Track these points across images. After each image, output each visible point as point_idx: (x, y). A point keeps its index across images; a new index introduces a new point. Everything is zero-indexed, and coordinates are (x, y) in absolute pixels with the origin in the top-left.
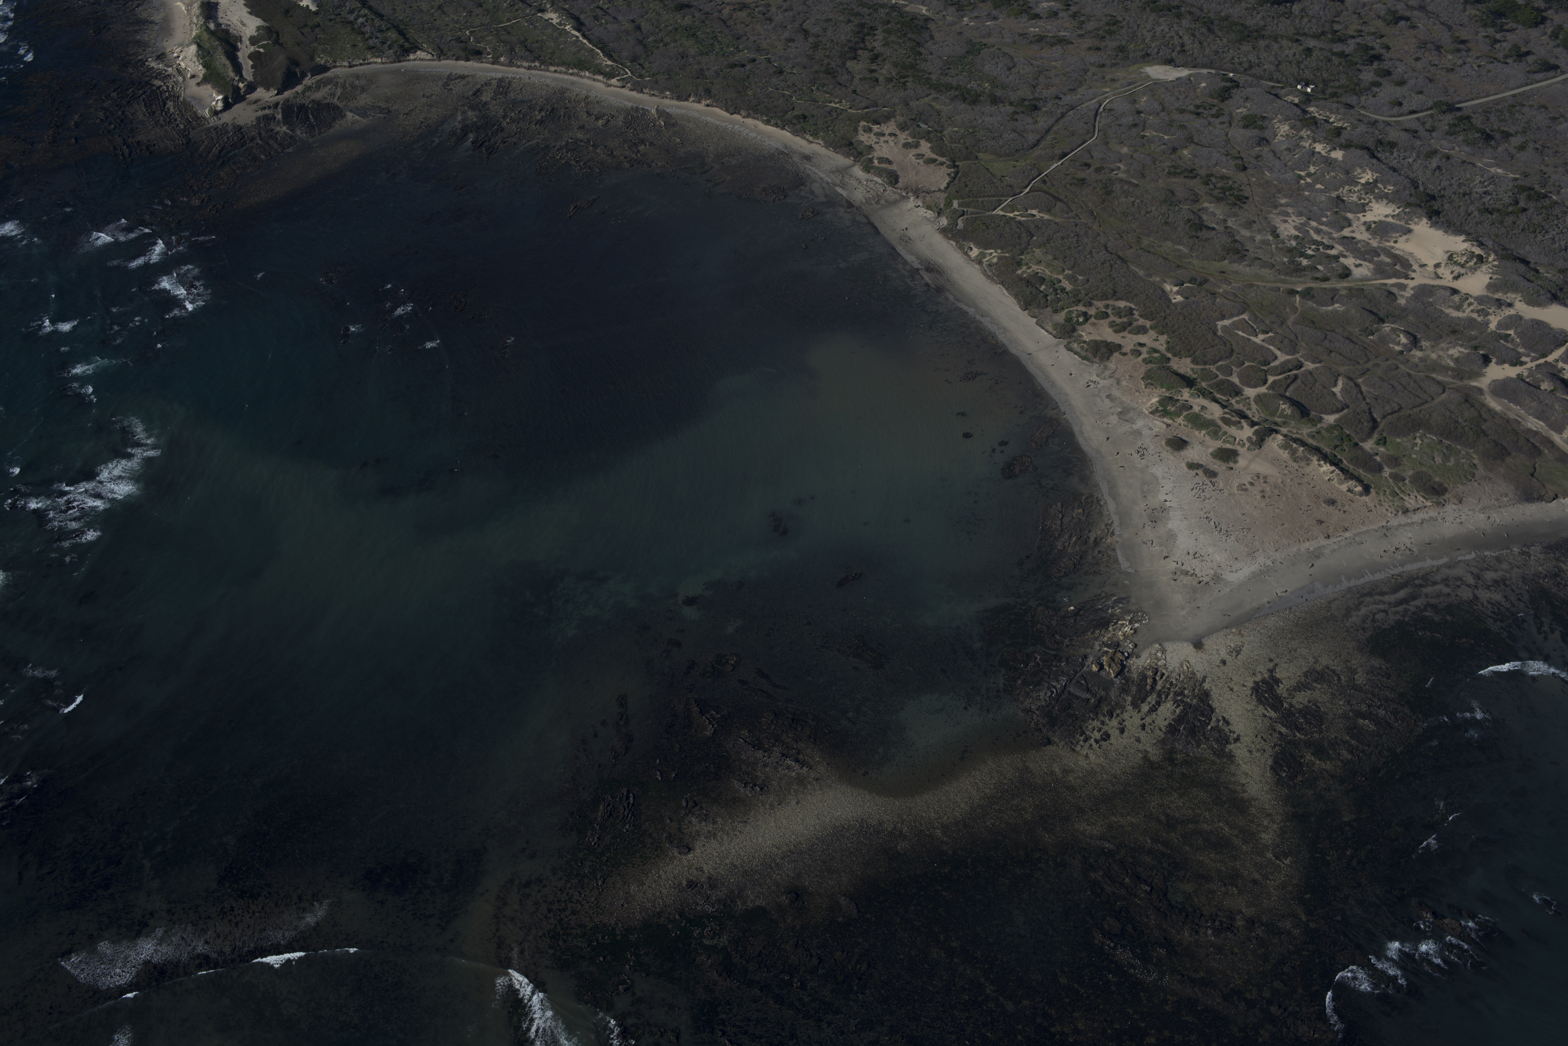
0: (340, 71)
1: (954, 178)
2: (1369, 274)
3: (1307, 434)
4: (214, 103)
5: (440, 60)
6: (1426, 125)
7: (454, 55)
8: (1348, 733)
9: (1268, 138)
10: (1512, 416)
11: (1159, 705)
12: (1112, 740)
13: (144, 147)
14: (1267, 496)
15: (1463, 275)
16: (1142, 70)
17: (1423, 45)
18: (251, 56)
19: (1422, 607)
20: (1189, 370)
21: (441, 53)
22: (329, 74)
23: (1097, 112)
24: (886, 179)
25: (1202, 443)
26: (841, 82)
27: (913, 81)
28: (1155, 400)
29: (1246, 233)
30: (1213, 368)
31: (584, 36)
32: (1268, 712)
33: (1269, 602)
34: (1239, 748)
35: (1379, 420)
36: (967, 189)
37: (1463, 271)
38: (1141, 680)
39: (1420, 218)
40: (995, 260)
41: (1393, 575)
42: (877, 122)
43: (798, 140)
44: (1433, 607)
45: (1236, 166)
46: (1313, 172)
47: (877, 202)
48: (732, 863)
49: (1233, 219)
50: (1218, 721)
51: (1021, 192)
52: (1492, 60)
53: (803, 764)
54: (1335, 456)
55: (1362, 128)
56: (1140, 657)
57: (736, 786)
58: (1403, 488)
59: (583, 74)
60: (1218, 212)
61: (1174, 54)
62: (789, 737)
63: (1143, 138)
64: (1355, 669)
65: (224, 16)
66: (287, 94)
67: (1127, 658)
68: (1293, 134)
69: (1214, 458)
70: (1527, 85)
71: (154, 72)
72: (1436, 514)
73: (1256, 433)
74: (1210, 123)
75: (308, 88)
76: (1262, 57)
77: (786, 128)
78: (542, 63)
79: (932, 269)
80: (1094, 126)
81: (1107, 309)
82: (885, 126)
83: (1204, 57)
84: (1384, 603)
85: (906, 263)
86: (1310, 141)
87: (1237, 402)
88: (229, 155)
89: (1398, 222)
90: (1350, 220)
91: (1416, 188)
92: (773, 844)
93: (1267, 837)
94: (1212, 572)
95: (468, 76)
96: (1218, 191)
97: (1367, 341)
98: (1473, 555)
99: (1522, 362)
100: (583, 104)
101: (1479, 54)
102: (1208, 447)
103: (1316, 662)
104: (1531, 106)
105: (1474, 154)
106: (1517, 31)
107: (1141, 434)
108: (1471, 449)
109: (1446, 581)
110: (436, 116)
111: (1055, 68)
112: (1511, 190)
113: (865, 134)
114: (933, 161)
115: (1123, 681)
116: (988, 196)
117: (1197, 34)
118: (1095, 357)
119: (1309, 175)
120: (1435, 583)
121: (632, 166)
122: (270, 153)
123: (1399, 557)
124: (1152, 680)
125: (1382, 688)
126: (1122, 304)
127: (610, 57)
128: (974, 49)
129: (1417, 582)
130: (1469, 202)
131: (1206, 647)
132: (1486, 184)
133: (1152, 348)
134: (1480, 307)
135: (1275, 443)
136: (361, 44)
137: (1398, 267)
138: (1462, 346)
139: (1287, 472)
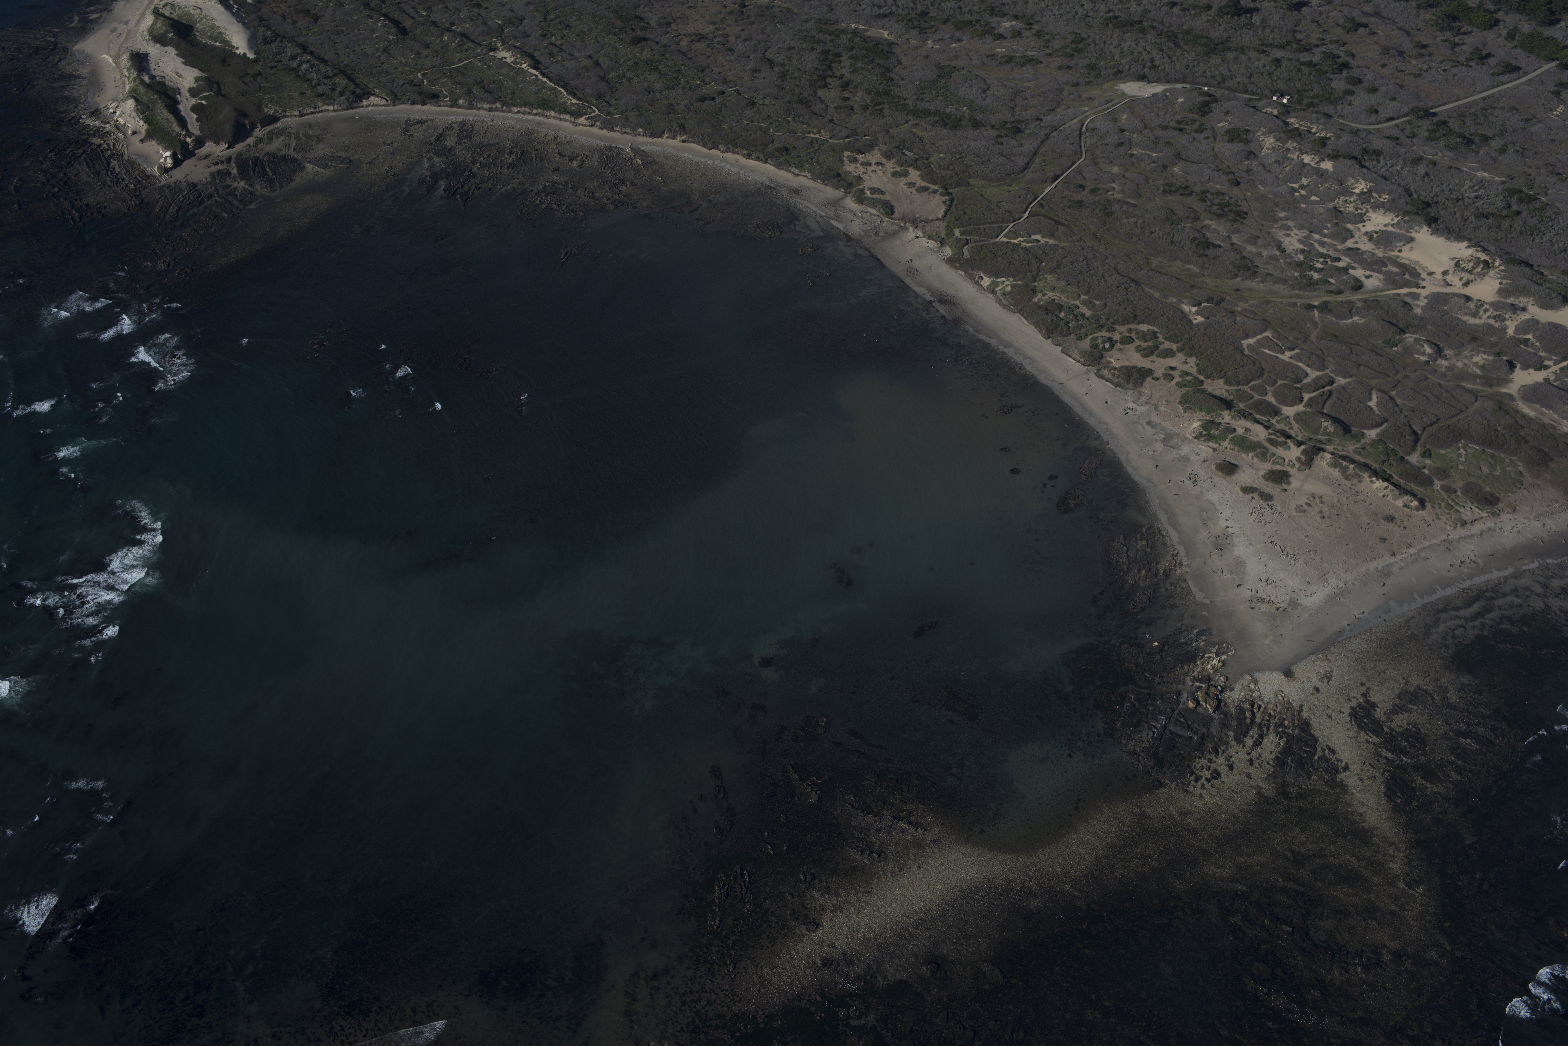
0: (291, 121)
1: (950, 206)
2: (1381, 285)
3: (1353, 451)
4: (162, 160)
5: (395, 105)
6: (1405, 132)
7: (409, 99)
8: (1453, 754)
9: (1255, 152)
10: (1546, 421)
11: (1263, 739)
12: (1223, 778)
13: (95, 210)
14: (1326, 517)
15: (1472, 281)
16: (1116, 88)
17: (1386, 51)
18: (194, 109)
19: (1498, 620)
20: (1223, 391)
21: (395, 98)
22: (279, 125)
23: (1080, 132)
24: (881, 210)
25: (1252, 466)
26: (816, 112)
27: (889, 108)
28: (1196, 424)
29: (1251, 249)
30: (1247, 388)
31: (543, 74)
32: (1371, 737)
33: (1349, 625)
34: (1349, 776)
35: (1419, 432)
36: (967, 217)
37: (1471, 277)
38: (1239, 714)
39: (1420, 225)
40: (1009, 289)
41: (1463, 589)
42: (861, 152)
43: (782, 173)
44: (1509, 619)
45: (1229, 181)
46: (1305, 184)
47: (877, 234)
48: (864, 937)
49: (1237, 235)
50: (1324, 750)
51: (1021, 218)
52: (1455, 64)
53: (917, 826)
54: (1385, 472)
55: (1346, 138)
56: (1233, 690)
57: (852, 854)
58: (1457, 500)
59: (548, 114)
60: (1220, 229)
61: (1146, 70)
62: (897, 799)
63: (1131, 157)
64: (1447, 688)
65: (157, 68)
66: (239, 147)
67: (1221, 692)
68: (1279, 146)
69: (1266, 481)
70: (1494, 87)
71: (91, 130)
72: (1493, 524)
73: (1304, 452)
74: (1194, 139)
75: (260, 140)
76: (1233, 70)
77: (769, 161)
78: (504, 104)
79: (946, 301)
80: (1081, 147)
81: (1130, 333)
82: (870, 155)
83: (1176, 71)
84: (1460, 618)
85: (917, 296)
86: (1297, 153)
87: (1278, 422)
88: (188, 214)
89: (1399, 231)
90: (1351, 231)
91: (1410, 195)
92: (902, 913)
93: (1396, 867)
94: (1288, 598)
95: (427, 121)
96: (1217, 207)
97: (1392, 353)
98: (1536, 564)
99: (1546, 366)
100: (553, 145)
101: (1441, 59)
102: (1259, 469)
103: (1407, 683)
104: (1503, 108)
105: (1457, 159)
106: (1473, 34)
107: (1189, 460)
108: (1514, 456)
109: (1515, 591)
110: (401, 164)
111: (1030, 88)
112: (1502, 194)
113: (851, 164)
114: (926, 189)
115: (1222, 716)
116: (989, 223)
117: (1164, 48)
118: (1128, 383)
119: (1302, 187)
120: (1505, 595)
121: (617, 207)
122: (232, 211)
123: (1466, 571)
124: (1250, 713)
125: (1476, 705)
126: (1144, 327)
127: (574, 95)
128: (944, 72)
129: (1487, 594)
130: (1463, 207)
131: (1296, 675)
132: (1476, 188)
133: (1184, 371)
134: (1496, 313)
135: (1323, 461)
136: (309, 92)
137: (1407, 276)
138: (1484, 353)
139: (1340, 490)
